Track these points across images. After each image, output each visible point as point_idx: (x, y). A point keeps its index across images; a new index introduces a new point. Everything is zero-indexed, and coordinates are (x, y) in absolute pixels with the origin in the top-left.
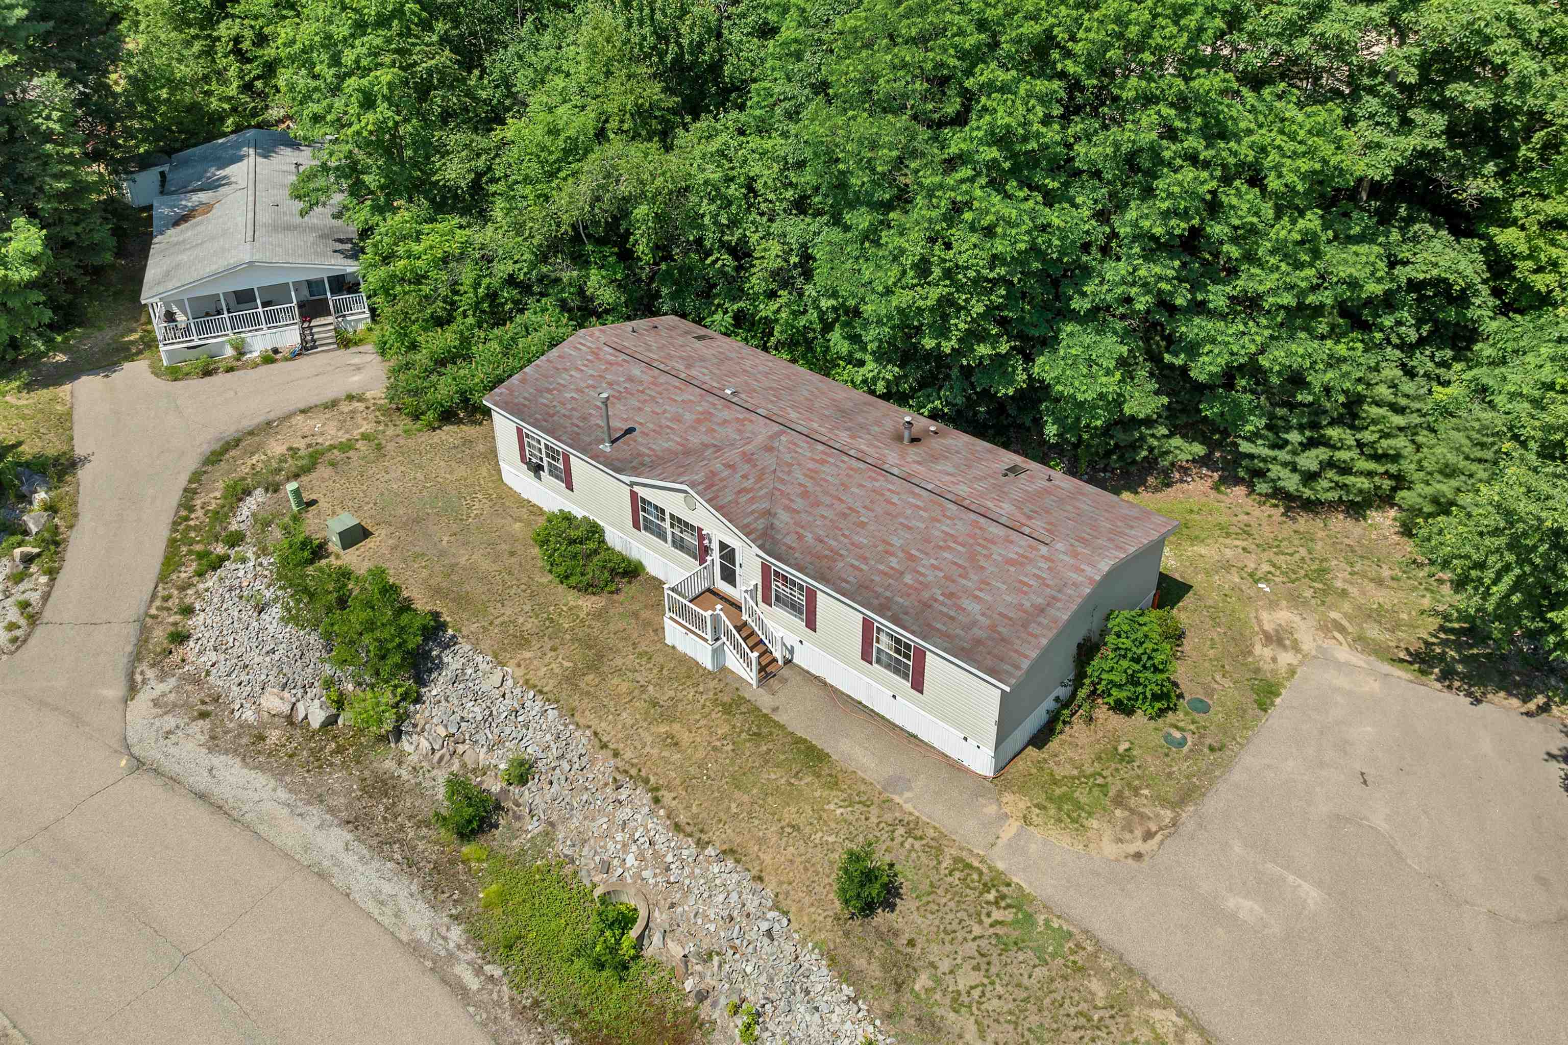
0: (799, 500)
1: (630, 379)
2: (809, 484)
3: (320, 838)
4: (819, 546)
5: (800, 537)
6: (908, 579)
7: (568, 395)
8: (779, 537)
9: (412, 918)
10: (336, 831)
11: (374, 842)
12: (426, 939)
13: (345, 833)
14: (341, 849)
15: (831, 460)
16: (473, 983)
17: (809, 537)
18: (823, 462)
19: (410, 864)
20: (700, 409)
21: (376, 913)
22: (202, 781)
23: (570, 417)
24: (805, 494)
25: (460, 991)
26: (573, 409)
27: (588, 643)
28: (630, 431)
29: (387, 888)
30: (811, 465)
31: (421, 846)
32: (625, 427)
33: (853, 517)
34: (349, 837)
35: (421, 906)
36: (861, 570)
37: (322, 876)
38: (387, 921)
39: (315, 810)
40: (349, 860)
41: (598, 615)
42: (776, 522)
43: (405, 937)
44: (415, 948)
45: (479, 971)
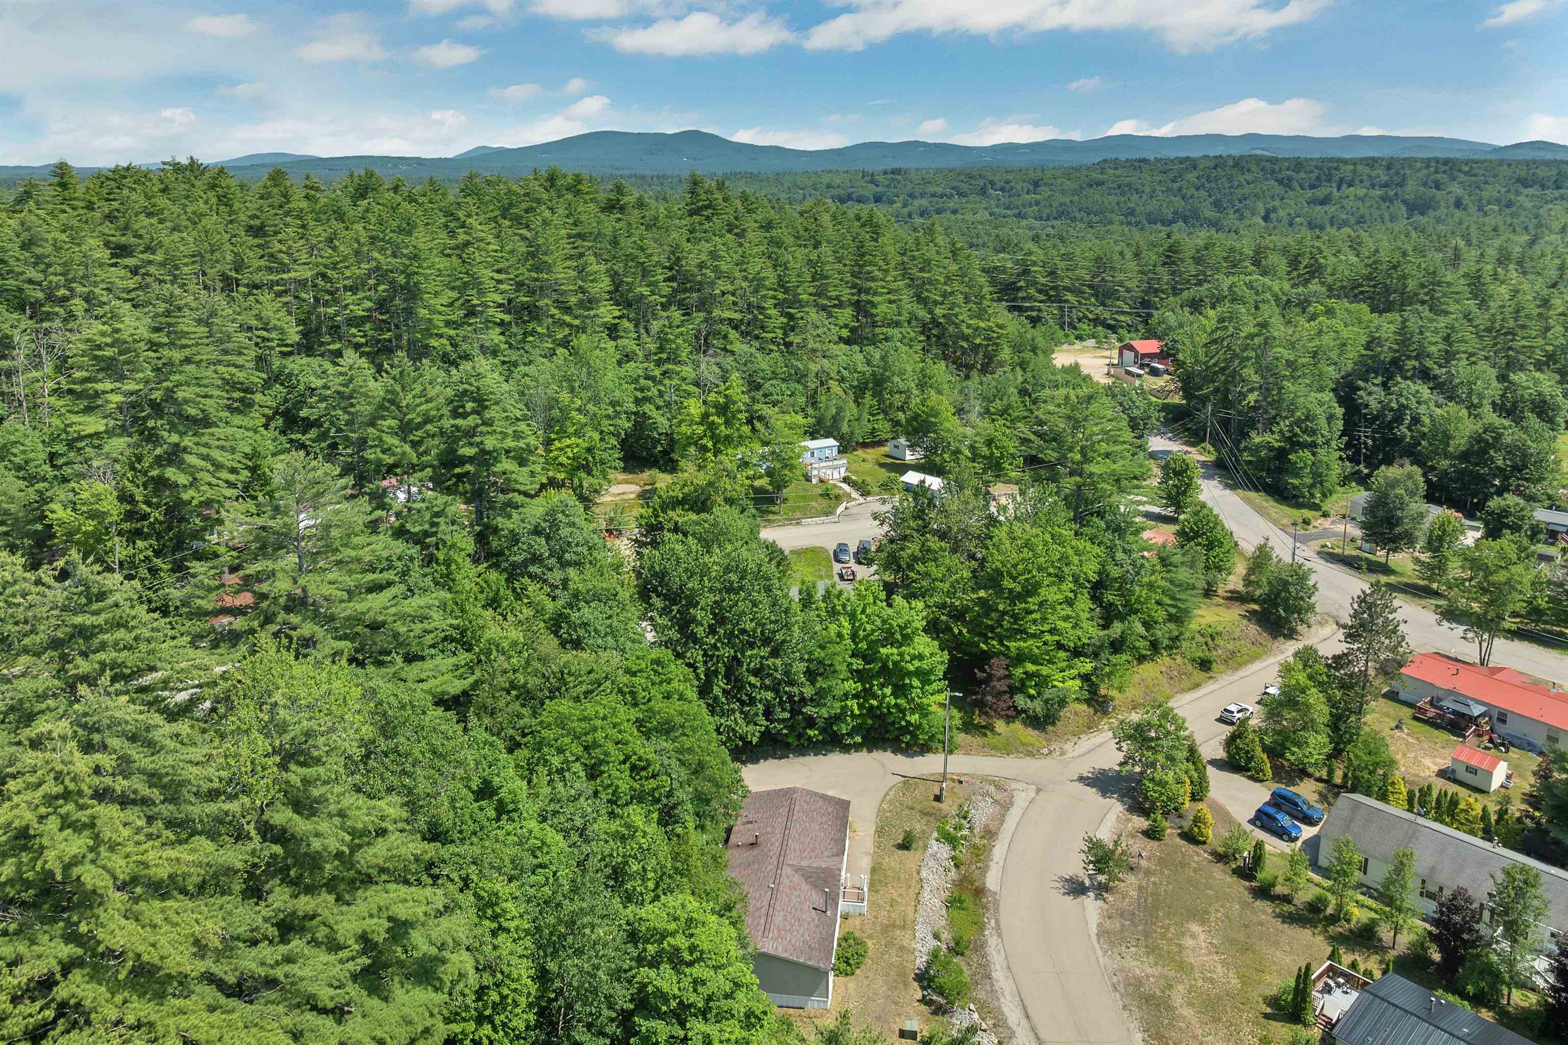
0: (816, 852)
1: (785, 920)
2: (808, 851)
3: (1001, 979)
4: (832, 843)
6: (830, 823)
7: (808, 938)
8: (835, 853)
9: (995, 943)
10: (996, 977)
11: (987, 968)
12: (995, 937)
13: (994, 975)
14: (998, 972)
15: (792, 848)
16: (993, 922)
17: (830, 846)
18: (794, 850)
19: (983, 956)
20: (788, 891)
21: (1003, 951)
24: (813, 851)
25: (997, 921)
26: (815, 933)
27: (884, 931)
29: (994, 953)
30: (798, 853)
33: (815, 839)
34: (993, 973)
35: (990, 943)
36: (834, 833)
37: (1010, 968)
38: (1001, 948)
39: (996, 988)
40: (998, 967)
41: (870, 937)
43: (1001, 941)
45: (989, 922)
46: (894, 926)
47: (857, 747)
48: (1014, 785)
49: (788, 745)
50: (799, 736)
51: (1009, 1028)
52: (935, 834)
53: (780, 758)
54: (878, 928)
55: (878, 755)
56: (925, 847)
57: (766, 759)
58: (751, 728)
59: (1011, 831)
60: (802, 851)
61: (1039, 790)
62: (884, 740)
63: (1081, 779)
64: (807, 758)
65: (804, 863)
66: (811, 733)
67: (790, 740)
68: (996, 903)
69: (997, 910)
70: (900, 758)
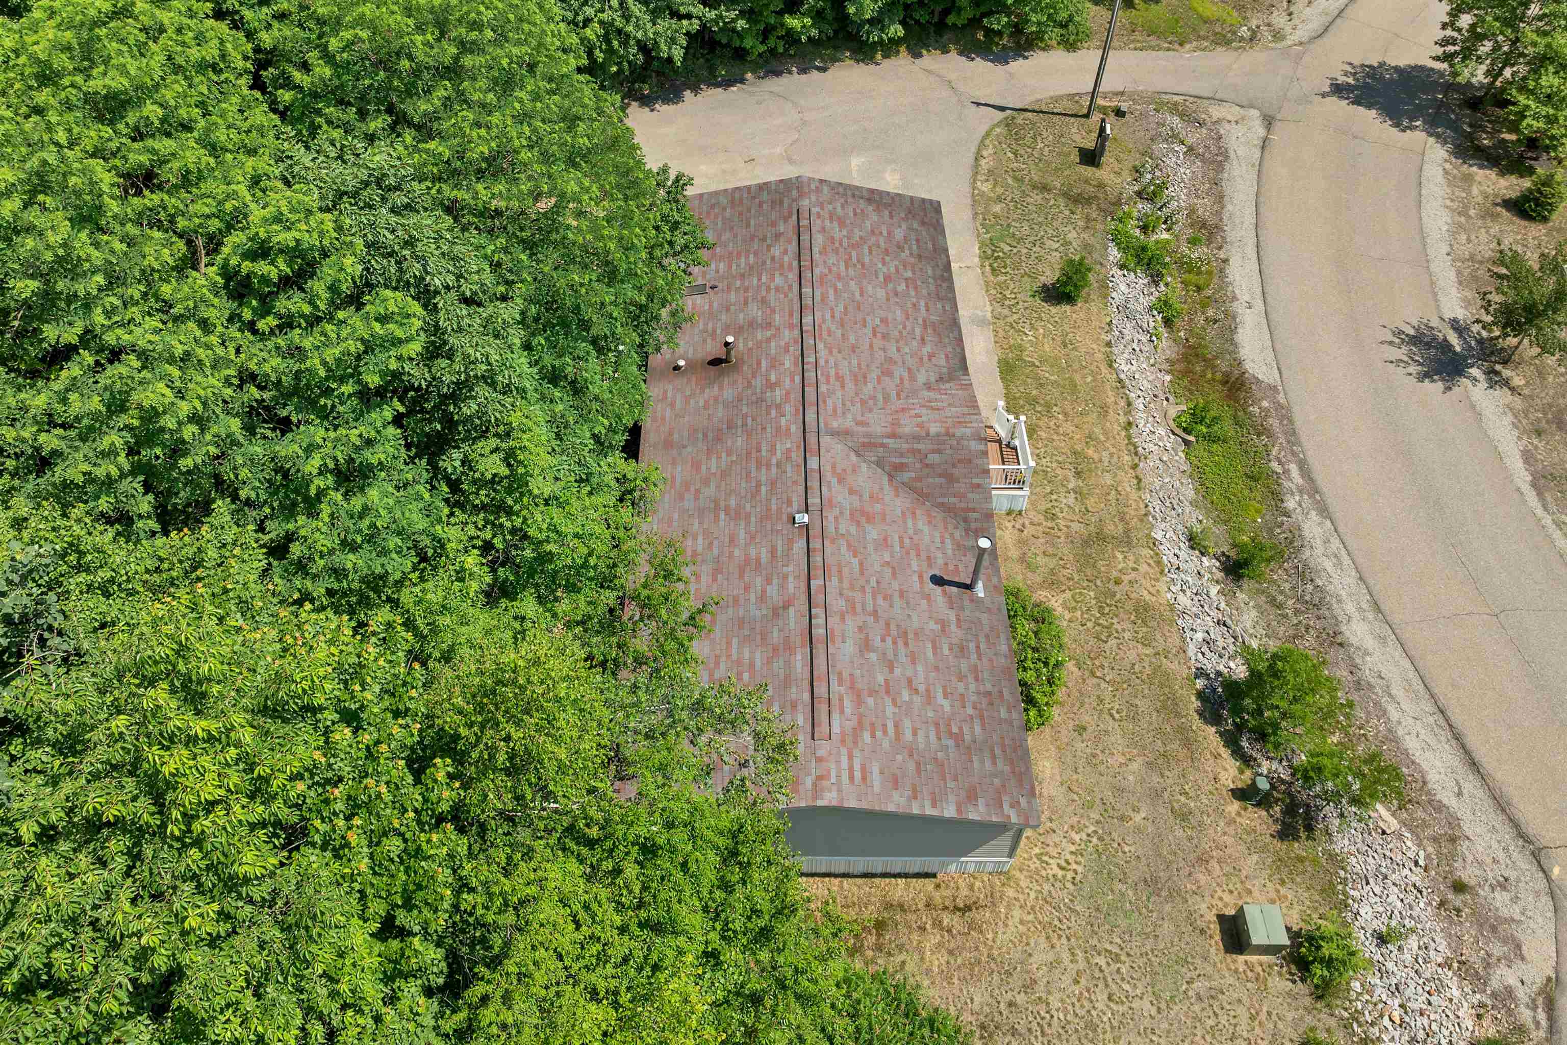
0: (897, 374)
1: (866, 646)
2: (873, 375)
3: (1370, 643)
4: (928, 339)
5: (931, 356)
6: (909, 274)
7: (946, 704)
8: (945, 370)
9: (1318, 531)
10: (1354, 640)
11: (1324, 611)
12: (1313, 513)
13: (1347, 633)
14: (1354, 621)
15: (832, 372)
16: (1293, 468)
17: (927, 349)
18: (838, 377)
19: (1303, 574)
20: (853, 529)
21: (1343, 552)
22: (1470, 784)
23: (975, 670)
24: (888, 373)
25: (1303, 466)
26: (961, 678)
27: (1085, 561)
28: (938, 581)
29: (1328, 564)
30: (849, 385)
31: (1287, 586)
32: (938, 589)
33: (882, 329)
34: (1344, 628)
35: (1306, 533)
36: (926, 304)
37: (1377, 608)
38: (1335, 543)
39: (1367, 674)
40: (1350, 607)
41: (1052, 583)
42: (933, 379)
43: (1328, 522)
44: (1324, 511)
45: (1286, 472)
46: (1101, 537)
47: (890, 48)
48: (1217, 112)
49: (740, 54)
50: (766, 34)
51: (1440, 807)
52: (1114, 254)
53: (727, 83)
54: (1065, 551)
55: (932, 60)
56: (1105, 288)
57: (696, 89)
58: (665, 24)
59: (1249, 219)
60: (860, 378)
61: (1269, 122)
62: (941, 27)
63: (1338, 90)
64: (785, 80)
65: (878, 423)
66: (793, 22)
67: (748, 43)
68: (1285, 414)
69: (1292, 434)
70: (980, 66)
